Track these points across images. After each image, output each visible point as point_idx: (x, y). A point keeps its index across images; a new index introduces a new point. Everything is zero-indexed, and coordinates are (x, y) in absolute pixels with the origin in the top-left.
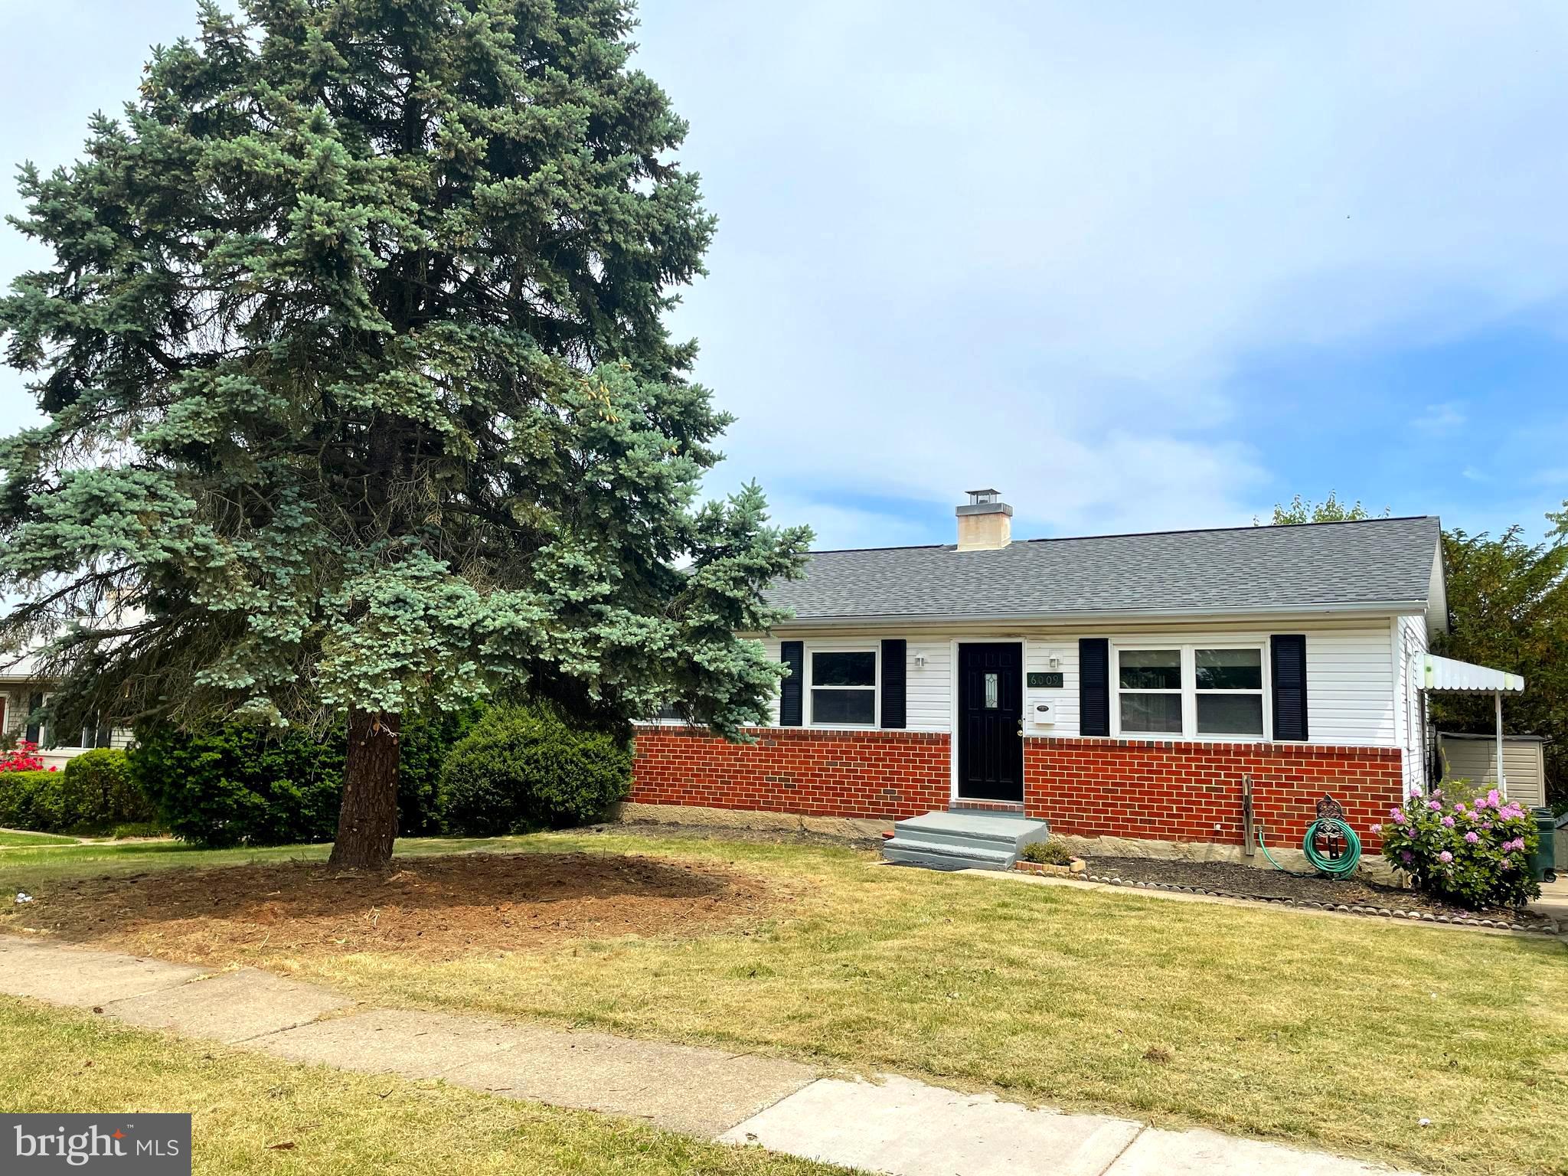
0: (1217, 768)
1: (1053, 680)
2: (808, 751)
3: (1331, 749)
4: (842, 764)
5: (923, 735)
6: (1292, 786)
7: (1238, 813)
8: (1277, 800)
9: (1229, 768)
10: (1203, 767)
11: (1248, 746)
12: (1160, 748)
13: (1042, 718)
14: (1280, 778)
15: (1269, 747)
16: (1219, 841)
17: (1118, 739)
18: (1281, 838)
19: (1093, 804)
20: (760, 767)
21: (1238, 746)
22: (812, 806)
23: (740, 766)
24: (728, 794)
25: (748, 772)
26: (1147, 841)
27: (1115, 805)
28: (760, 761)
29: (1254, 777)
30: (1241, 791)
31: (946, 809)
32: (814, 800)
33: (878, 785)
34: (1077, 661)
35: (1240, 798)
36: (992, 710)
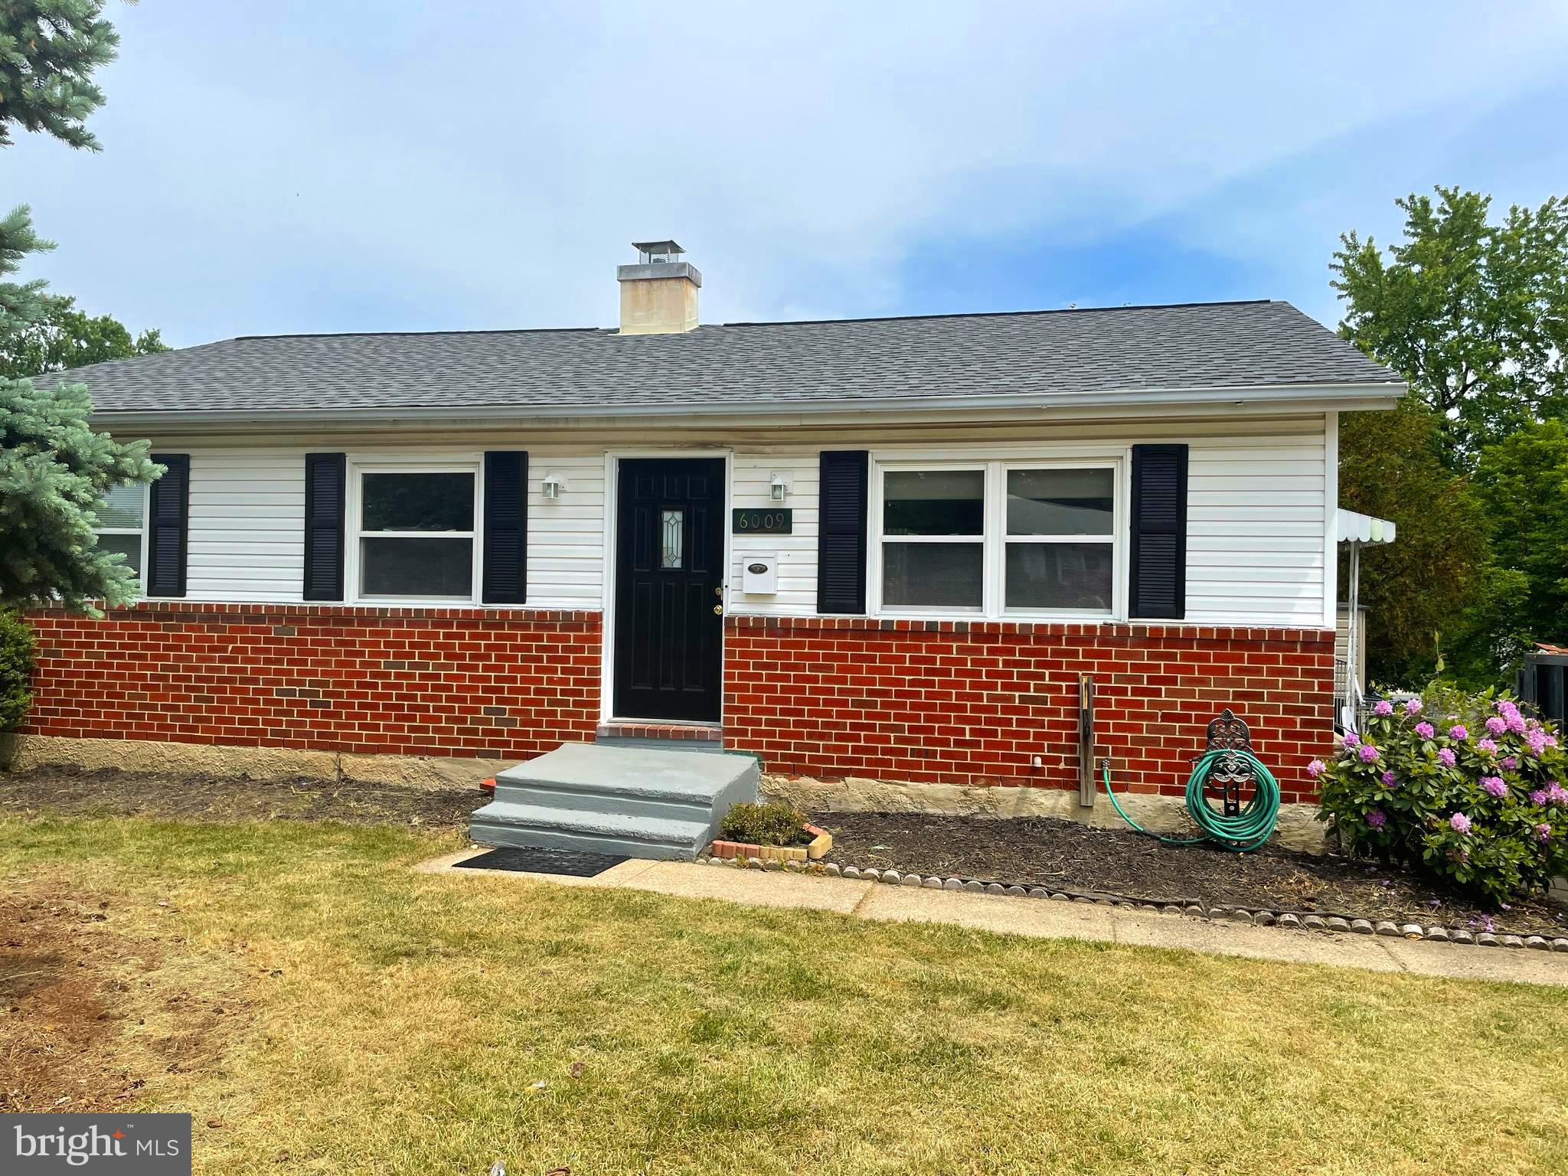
0: (1038, 665)
1: (776, 521)
2: (353, 643)
3: (1224, 632)
4: (412, 666)
5: (555, 615)
6: (1158, 693)
7: (1070, 737)
8: (1133, 716)
9: (1059, 665)
10: (1017, 664)
11: (1090, 629)
12: (947, 631)
13: (756, 584)
14: (1140, 680)
15: (1123, 629)
16: (1037, 784)
17: (881, 618)
18: (1136, 777)
19: (835, 725)
20: (267, 671)
21: (1075, 628)
22: (359, 737)
23: (231, 670)
24: (208, 720)
25: (243, 681)
26: (923, 786)
27: (872, 727)
28: (267, 661)
29: (1097, 678)
30: (1077, 702)
31: (590, 738)
32: (362, 727)
33: (475, 700)
34: (815, 489)
35: (1076, 714)
36: (672, 572)
